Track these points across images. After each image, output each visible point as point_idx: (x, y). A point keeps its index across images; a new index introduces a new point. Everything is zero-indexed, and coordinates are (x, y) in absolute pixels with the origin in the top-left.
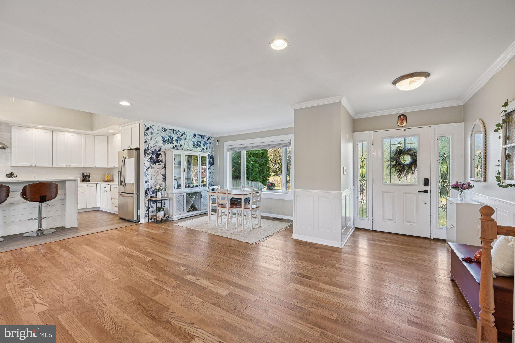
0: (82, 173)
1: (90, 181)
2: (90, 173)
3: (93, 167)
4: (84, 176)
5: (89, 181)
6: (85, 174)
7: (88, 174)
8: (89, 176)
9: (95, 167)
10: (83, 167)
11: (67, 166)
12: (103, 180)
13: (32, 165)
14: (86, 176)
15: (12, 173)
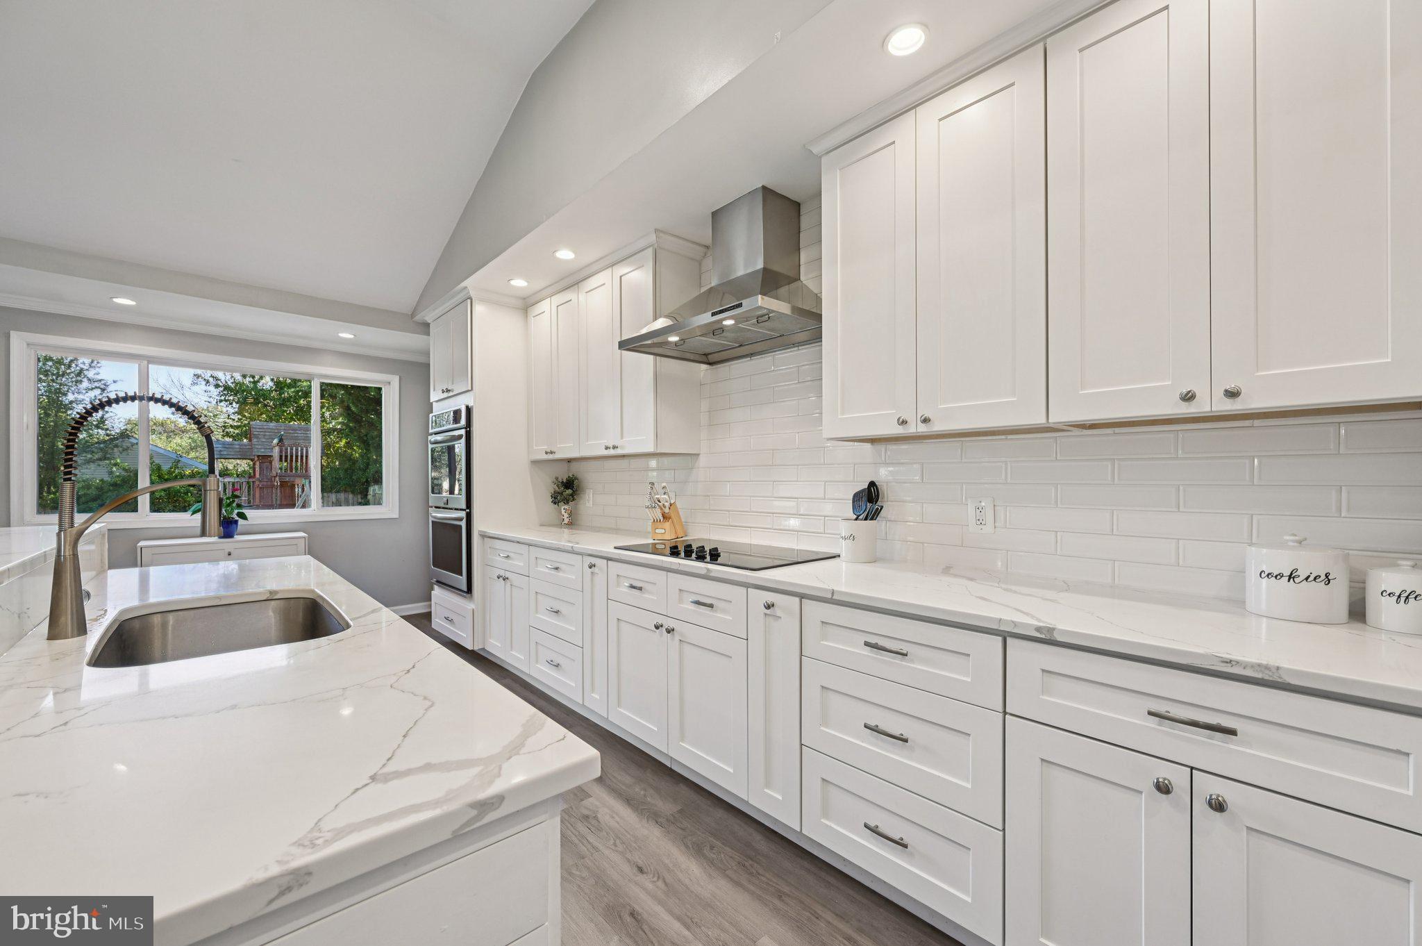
13: (910, 419)
15: (872, 484)
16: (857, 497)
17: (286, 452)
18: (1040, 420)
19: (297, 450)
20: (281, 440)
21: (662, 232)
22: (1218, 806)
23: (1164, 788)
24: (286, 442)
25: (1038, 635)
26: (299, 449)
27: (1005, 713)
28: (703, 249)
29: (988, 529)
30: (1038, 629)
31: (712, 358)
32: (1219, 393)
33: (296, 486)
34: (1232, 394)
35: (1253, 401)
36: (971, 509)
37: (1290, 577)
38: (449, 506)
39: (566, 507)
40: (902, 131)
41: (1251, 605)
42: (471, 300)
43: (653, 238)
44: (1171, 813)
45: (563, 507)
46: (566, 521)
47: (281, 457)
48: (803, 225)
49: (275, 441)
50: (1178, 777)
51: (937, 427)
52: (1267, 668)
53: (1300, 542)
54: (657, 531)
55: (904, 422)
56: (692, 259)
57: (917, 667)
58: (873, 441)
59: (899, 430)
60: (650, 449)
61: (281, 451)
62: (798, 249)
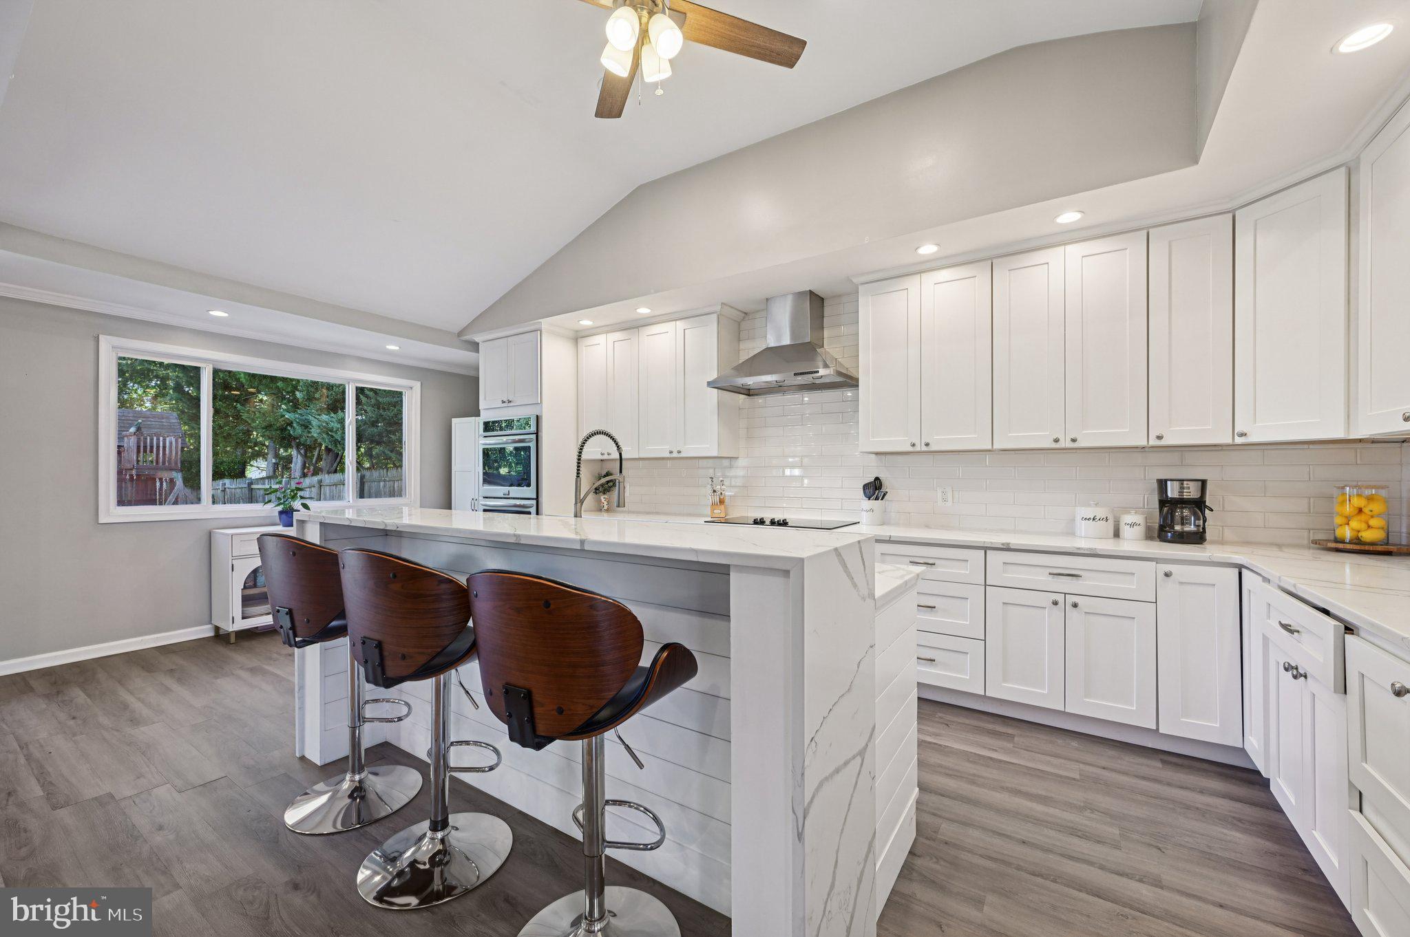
0: (1155, 485)
1: (1208, 535)
2: (1204, 483)
3: (1226, 439)
4: (1164, 502)
5: (1198, 538)
6: (1172, 491)
7: (1192, 492)
8: (1199, 505)
9: (1239, 440)
10: (1153, 442)
11: (1056, 441)
12: (1321, 536)
13: (917, 442)
14: (1181, 502)
15: (877, 479)
16: (866, 487)
17: (145, 443)
18: (989, 447)
19: (158, 439)
20: (139, 429)
21: (724, 304)
22: (1075, 605)
23: (1055, 603)
24: (145, 431)
25: (1002, 547)
26: (161, 439)
27: (985, 585)
28: (743, 315)
29: (949, 503)
30: (1003, 544)
31: (751, 392)
32: (1068, 439)
33: (157, 480)
34: (1074, 440)
35: (1082, 443)
36: (939, 494)
37: (1094, 519)
38: (510, 496)
39: (606, 496)
40: (913, 284)
41: (1078, 533)
42: (541, 331)
43: (718, 308)
44: (1057, 613)
45: (603, 498)
46: (606, 507)
47: (138, 447)
48: (826, 314)
49: (132, 430)
50: (1060, 598)
51: (933, 448)
52: (1092, 549)
53: (1096, 504)
54: (715, 511)
55: (914, 445)
56: (735, 321)
57: (941, 570)
58: (877, 454)
59: (911, 449)
60: (715, 454)
61: (139, 440)
62: (823, 328)
